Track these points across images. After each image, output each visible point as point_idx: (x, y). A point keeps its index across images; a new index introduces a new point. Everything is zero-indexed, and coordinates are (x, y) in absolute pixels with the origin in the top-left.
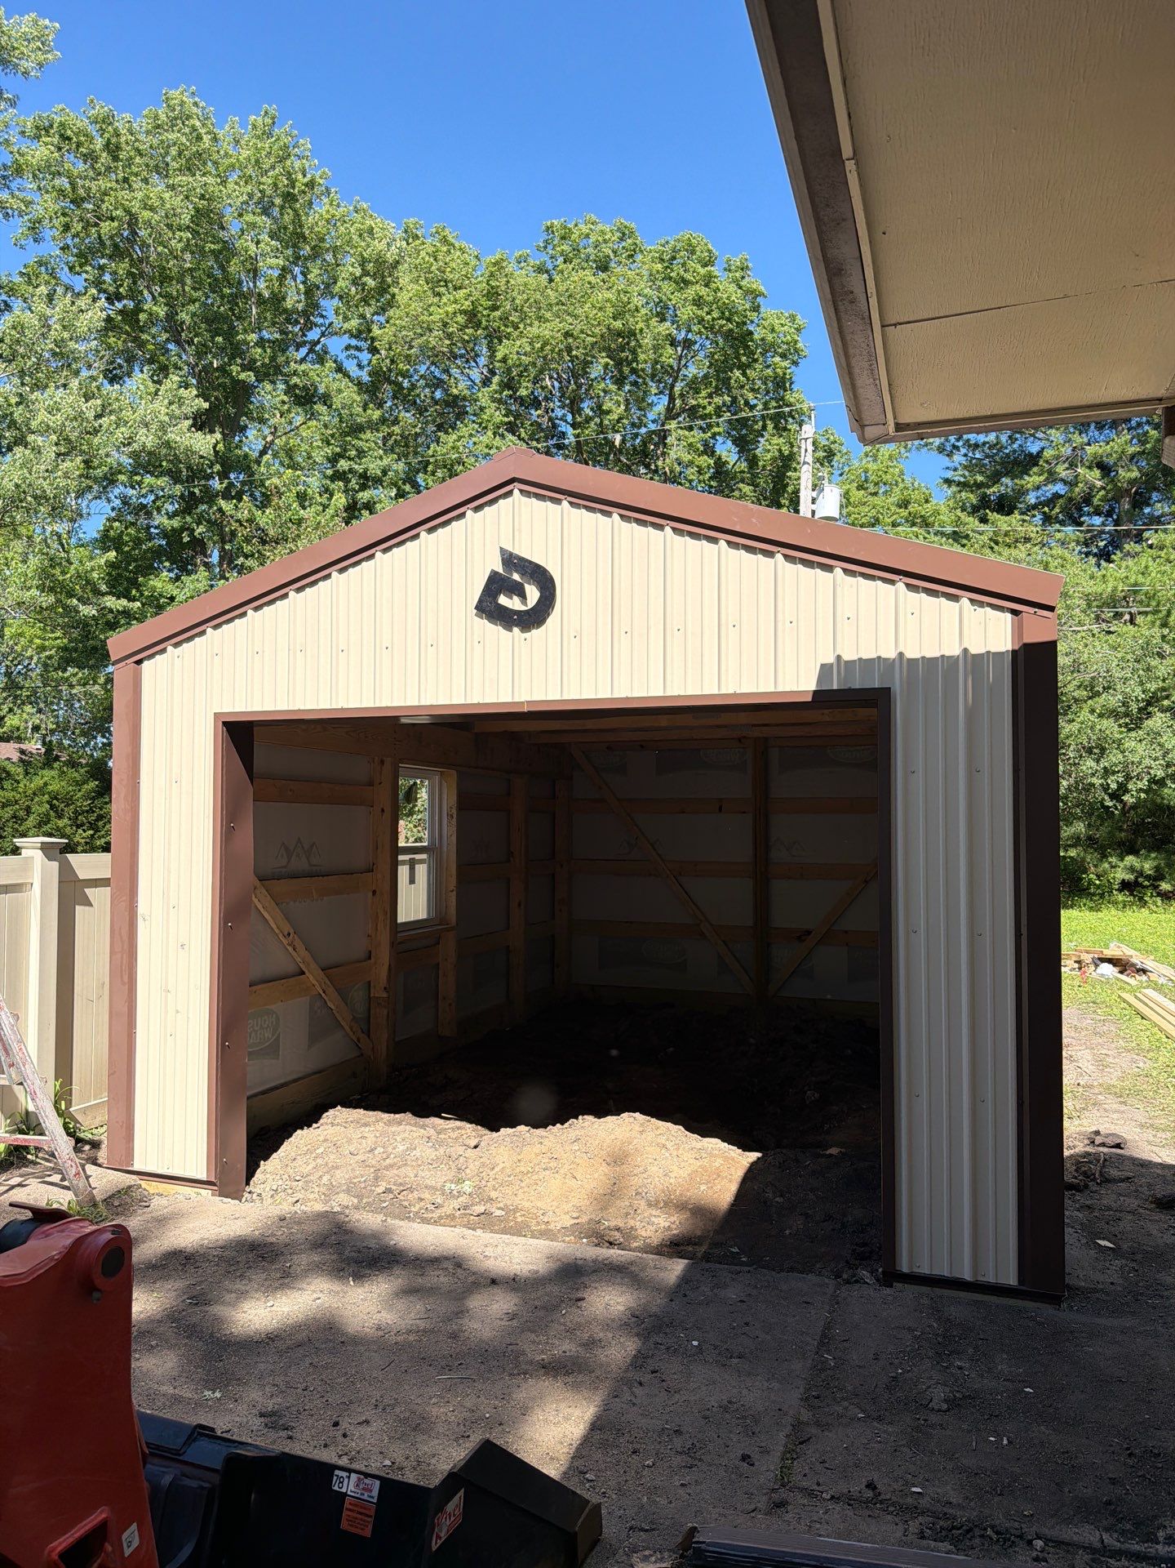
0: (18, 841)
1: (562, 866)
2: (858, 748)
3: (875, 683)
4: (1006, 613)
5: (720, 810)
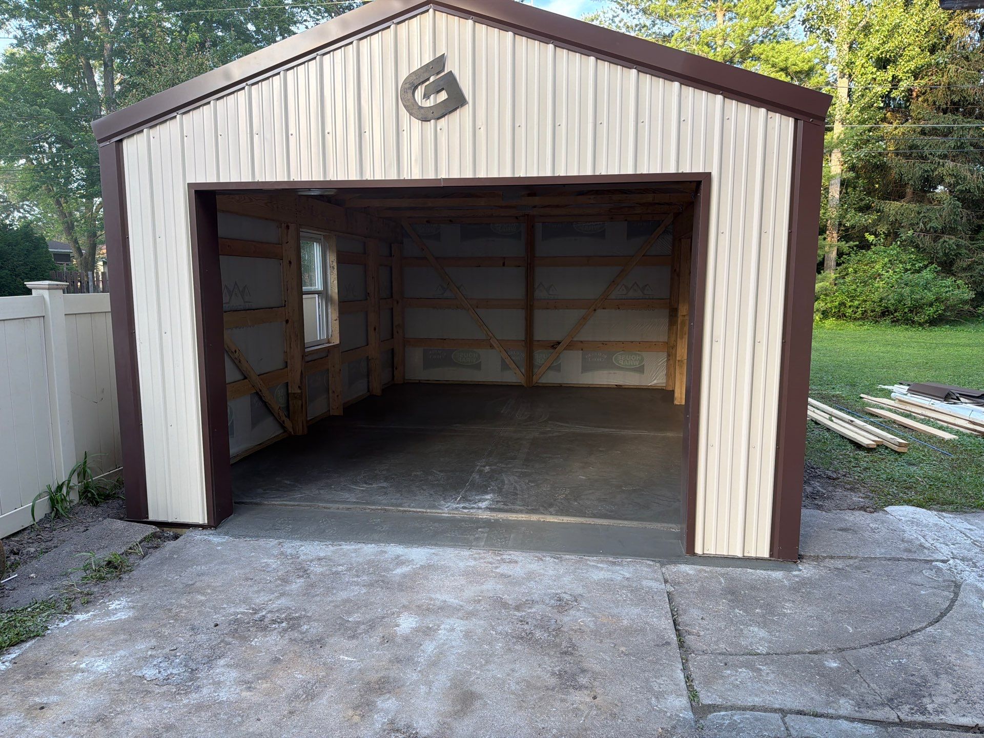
0: (29, 284)
1: (398, 303)
2: (593, 223)
3: (699, 169)
4: (791, 121)
5: (504, 265)
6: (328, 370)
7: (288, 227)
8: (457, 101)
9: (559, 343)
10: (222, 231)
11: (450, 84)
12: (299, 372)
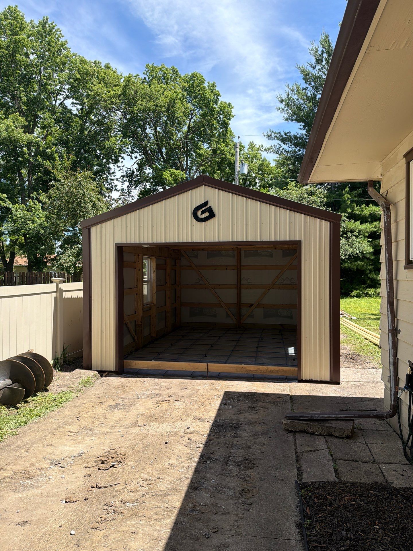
1: (178, 286)
3: (297, 239)
4: (329, 223)
5: (227, 269)
6: (150, 316)
7: (139, 255)
8: (212, 215)
9: (252, 305)
10: (125, 259)
11: (210, 211)
12: (141, 316)
